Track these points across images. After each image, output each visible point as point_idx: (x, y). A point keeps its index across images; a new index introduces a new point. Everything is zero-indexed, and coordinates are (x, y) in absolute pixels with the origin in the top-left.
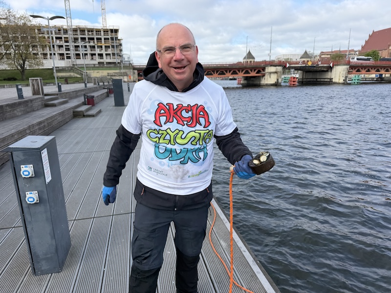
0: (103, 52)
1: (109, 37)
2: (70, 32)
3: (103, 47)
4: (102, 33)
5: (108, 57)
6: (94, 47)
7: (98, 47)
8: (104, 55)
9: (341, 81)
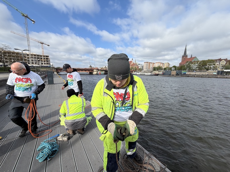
0: (43, 62)
1: (45, 58)
2: (30, 55)
3: (43, 61)
4: (43, 57)
5: (45, 64)
6: (39, 61)
7: (41, 61)
8: (43, 64)
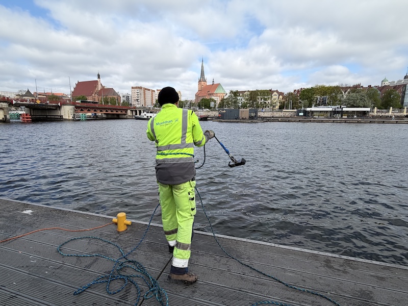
9: (71, 118)
